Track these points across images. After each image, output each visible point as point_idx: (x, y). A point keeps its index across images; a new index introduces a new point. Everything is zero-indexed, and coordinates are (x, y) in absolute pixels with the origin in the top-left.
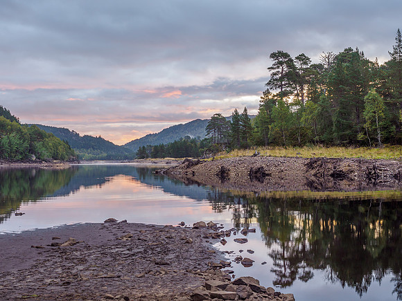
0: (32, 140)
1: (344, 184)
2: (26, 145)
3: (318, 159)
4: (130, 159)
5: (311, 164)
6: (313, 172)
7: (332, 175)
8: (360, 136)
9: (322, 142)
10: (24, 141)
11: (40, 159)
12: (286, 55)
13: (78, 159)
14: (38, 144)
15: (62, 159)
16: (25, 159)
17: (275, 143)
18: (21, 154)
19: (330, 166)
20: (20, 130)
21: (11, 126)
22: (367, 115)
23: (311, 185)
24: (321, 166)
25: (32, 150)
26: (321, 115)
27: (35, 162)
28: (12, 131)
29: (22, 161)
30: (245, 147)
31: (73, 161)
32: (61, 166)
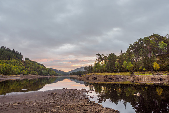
1: (112, 80)
2: (47, 72)
3: (107, 75)
4: (68, 75)
5: (105, 76)
6: (106, 78)
7: (109, 79)
8: (115, 70)
9: (107, 72)
11: (50, 75)
12: (99, 54)
14: (50, 72)
15: (54, 75)
17: (98, 72)
19: (109, 76)
20: (46, 69)
22: (116, 66)
23: (105, 81)
26: (107, 66)
28: (44, 69)
29: (46, 76)
30: (92, 73)
31: (57, 76)
32: (54, 77)
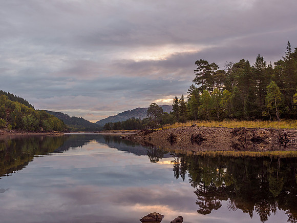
0: (41, 118)
1: (260, 146)
2: (37, 121)
3: (240, 129)
5: (235, 132)
6: (237, 138)
7: (252, 140)
8: (264, 114)
9: (235, 117)
10: (36, 119)
11: (46, 130)
12: (206, 62)
13: (69, 130)
14: (45, 121)
15: (59, 131)
16: (37, 130)
17: (202, 118)
18: (34, 127)
19: (249, 133)
20: (34, 113)
21: (29, 110)
23: (235, 147)
24: (243, 133)
25: (41, 125)
27: (43, 132)
28: (29, 113)
29: (35, 131)
32: (59, 134)
